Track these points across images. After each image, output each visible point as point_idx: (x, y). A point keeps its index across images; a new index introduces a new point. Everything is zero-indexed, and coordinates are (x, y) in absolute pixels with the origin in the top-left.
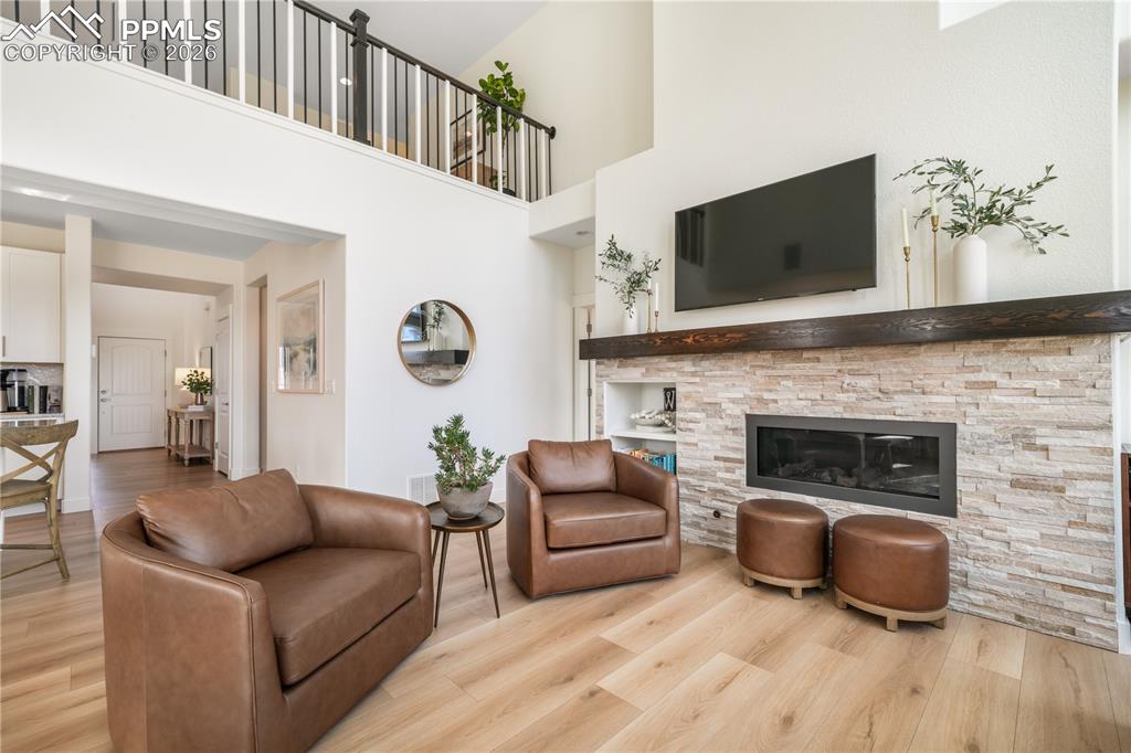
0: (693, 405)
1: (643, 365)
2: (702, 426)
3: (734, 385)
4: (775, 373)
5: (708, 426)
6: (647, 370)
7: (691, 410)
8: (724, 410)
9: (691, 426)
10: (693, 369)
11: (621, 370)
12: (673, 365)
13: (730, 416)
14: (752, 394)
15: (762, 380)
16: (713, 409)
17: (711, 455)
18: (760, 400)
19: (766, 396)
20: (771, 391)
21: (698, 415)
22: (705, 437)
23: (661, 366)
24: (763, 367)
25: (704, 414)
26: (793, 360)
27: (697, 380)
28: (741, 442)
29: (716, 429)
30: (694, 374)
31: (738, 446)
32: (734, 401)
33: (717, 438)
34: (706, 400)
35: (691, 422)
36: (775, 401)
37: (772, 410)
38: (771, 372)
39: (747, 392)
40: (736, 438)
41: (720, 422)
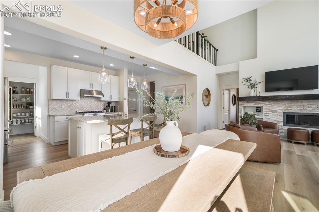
0: (268, 110)
1: (254, 102)
2: (271, 115)
3: (280, 107)
4: (291, 104)
5: (273, 115)
6: (255, 103)
7: (268, 112)
8: (277, 111)
9: (268, 115)
10: (269, 103)
11: (247, 103)
12: (263, 102)
13: (279, 113)
14: (285, 108)
15: (287, 106)
16: (275, 111)
17: (274, 120)
18: (287, 110)
19: (289, 109)
20: (290, 108)
21: (270, 113)
22: (272, 117)
23: (259, 103)
24: (288, 103)
25: (272, 112)
26: (296, 102)
27: (270, 105)
28: (282, 118)
29: (275, 115)
30: (268, 104)
31: (281, 118)
32: (280, 110)
33: (275, 117)
34: (272, 109)
35: (268, 114)
36: (291, 110)
37: (290, 111)
38: (290, 104)
39: (284, 108)
40: (281, 117)
41: (276, 114)
